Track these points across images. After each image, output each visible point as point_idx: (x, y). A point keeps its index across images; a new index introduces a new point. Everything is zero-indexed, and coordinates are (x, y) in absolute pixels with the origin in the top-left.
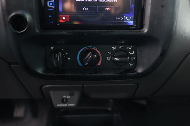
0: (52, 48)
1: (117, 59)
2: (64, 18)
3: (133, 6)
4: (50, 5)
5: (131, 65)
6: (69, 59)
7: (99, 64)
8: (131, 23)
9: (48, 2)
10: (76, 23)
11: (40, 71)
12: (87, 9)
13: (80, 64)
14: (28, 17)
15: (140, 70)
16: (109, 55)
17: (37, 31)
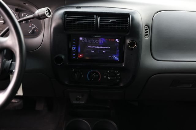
0: (73, 70)
1: (109, 78)
2: (81, 55)
3: (118, 51)
4: (74, 49)
5: (118, 81)
6: (82, 76)
7: (99, 80)
8: (117, 59)
9: (73, 48)
10: (87, 58)
11: (66, 83)
12: (94, 51)
13: (89, 79)
14: (63, 57)
15: (122, 85)
16: (105, 75)
17: (68, 64)
